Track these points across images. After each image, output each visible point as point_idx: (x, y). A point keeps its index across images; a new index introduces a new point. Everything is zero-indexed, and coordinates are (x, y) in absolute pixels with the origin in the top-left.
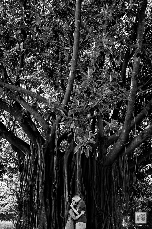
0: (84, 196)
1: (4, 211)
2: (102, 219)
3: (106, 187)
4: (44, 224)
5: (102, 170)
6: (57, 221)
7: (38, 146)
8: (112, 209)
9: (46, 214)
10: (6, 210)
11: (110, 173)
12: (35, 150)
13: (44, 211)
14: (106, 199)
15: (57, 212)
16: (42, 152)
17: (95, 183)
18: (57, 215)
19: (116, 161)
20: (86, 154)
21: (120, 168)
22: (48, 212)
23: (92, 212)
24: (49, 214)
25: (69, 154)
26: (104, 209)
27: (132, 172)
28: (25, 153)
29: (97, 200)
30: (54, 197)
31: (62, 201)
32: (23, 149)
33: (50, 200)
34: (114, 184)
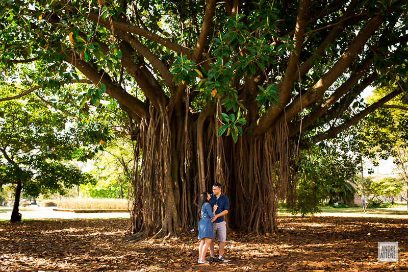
0: (226, 178)
1: (106, 186)
2: (251, 207)
3: (256, 163)
4: (172, 214)
5: (252, 141)
6: (190, 211)
7: (161, 108)
8: (264, 194)
9: (175, 201)
10: (108, 185)
11: (262, 145)
12: (156, 113)
13: (172, 198)
14: (257, 181)
15: (189, 198)
16: (167, 117)
17: (241, 159)
18: (189, 202)
19: (271, 129)
20: (234, 137)
21: (276, 140)
22: (177, 199)
23: (237, 197)
24: (179, 201)
25: (204, 118)
26: (254, 193)
27: (293, 140)
28: (141, 116)
29: (243, 182)
30: (185, 178)
31: (195, 183)
32: (137, 111)
33: (180, 183)
34: (268, 161)
